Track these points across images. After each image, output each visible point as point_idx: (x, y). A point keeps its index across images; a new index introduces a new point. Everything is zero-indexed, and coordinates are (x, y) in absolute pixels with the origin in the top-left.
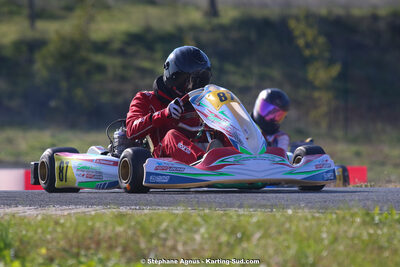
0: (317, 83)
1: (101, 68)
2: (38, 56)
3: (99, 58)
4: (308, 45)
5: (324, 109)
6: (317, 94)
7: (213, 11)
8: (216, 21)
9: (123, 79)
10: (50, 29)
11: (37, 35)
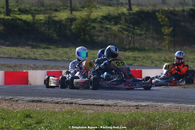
0: (165, 33)
1: (94, 28)
2: (74, 23)
3: (93, 25)
4: (162, 21)
5: (167, 42)
6: (165, 37)
7: (130, 9)
8: (131, 12)
9: (101, 31)
10: (77, 14)
11: (73, 16)
